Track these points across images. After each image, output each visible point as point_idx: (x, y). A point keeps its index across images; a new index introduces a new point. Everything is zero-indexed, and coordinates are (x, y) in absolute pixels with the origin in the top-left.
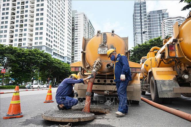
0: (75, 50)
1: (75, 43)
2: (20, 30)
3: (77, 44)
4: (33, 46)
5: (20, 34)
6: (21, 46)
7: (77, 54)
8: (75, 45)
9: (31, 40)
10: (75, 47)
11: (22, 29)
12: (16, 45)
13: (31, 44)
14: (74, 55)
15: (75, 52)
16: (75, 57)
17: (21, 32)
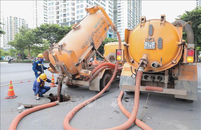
0: (118, 20)
1: (118, 11)
2: (64, 5)
3: (120, 12)
4: (75, 20)
5: (64, 10)
6: (66, 21)
7: (120, 24)
8: (118, 14)
9: (74, 14)
10: (118, 17)
11: (66, 4)
12: (62, 21)
13: (74, 19)
14: (117, 26)
15: (118, 22)
16: (118, 28)
17: (65, 7)
